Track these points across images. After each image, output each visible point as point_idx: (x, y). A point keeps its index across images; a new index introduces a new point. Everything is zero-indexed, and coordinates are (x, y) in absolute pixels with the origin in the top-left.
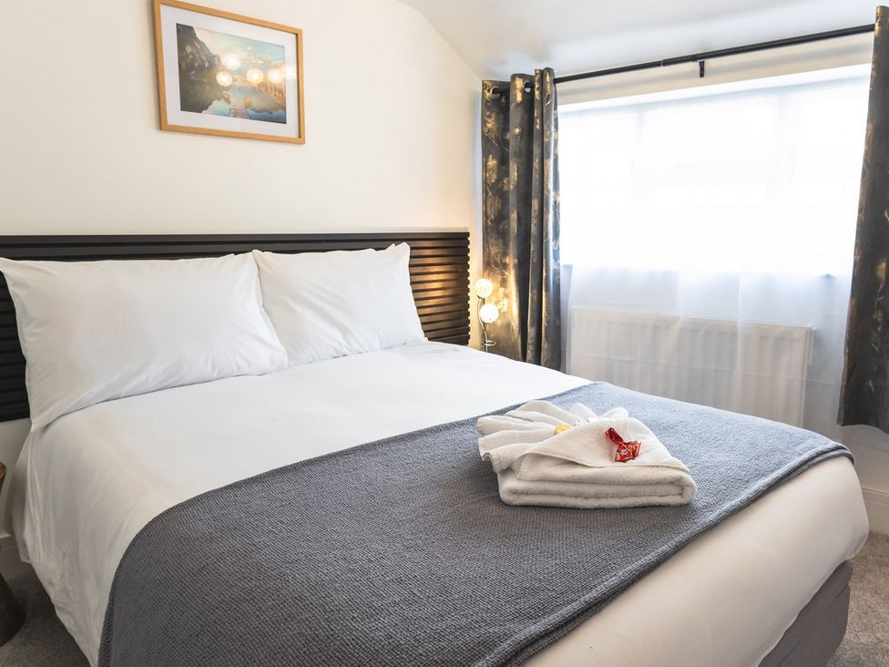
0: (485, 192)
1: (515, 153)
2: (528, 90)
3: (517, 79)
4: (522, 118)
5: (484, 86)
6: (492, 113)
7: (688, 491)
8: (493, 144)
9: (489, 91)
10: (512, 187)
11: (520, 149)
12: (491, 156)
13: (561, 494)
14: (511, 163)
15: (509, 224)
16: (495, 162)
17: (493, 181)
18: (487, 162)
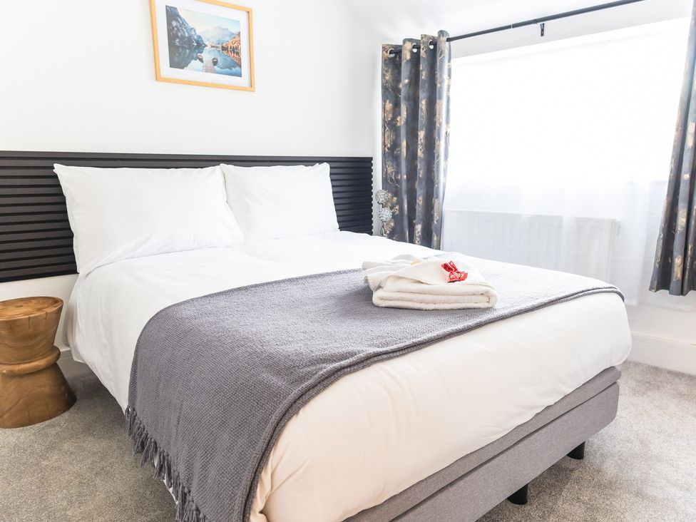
0: (384, 127)
1: (405, 98)
2: (415, 50)
3: (407, 42)
4: (411, 72)
5: (384, 48)
6: (389, 68)
7: (492, 300)
8: (390, 92)
9: (387, 52)
10: (403, 123)
11: (409, 95)
12: (388, 101)
13: (411, 301)
14: (402, 105)
15: (400, 151)
16: (391, 105)
17: (389, 119)
18: (385, 105)
